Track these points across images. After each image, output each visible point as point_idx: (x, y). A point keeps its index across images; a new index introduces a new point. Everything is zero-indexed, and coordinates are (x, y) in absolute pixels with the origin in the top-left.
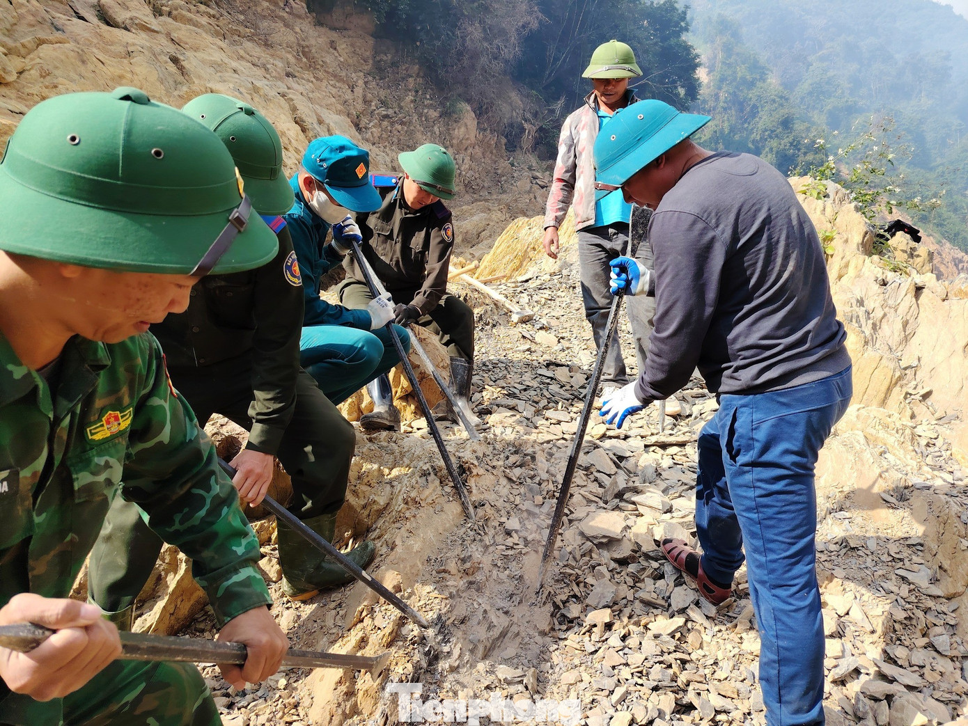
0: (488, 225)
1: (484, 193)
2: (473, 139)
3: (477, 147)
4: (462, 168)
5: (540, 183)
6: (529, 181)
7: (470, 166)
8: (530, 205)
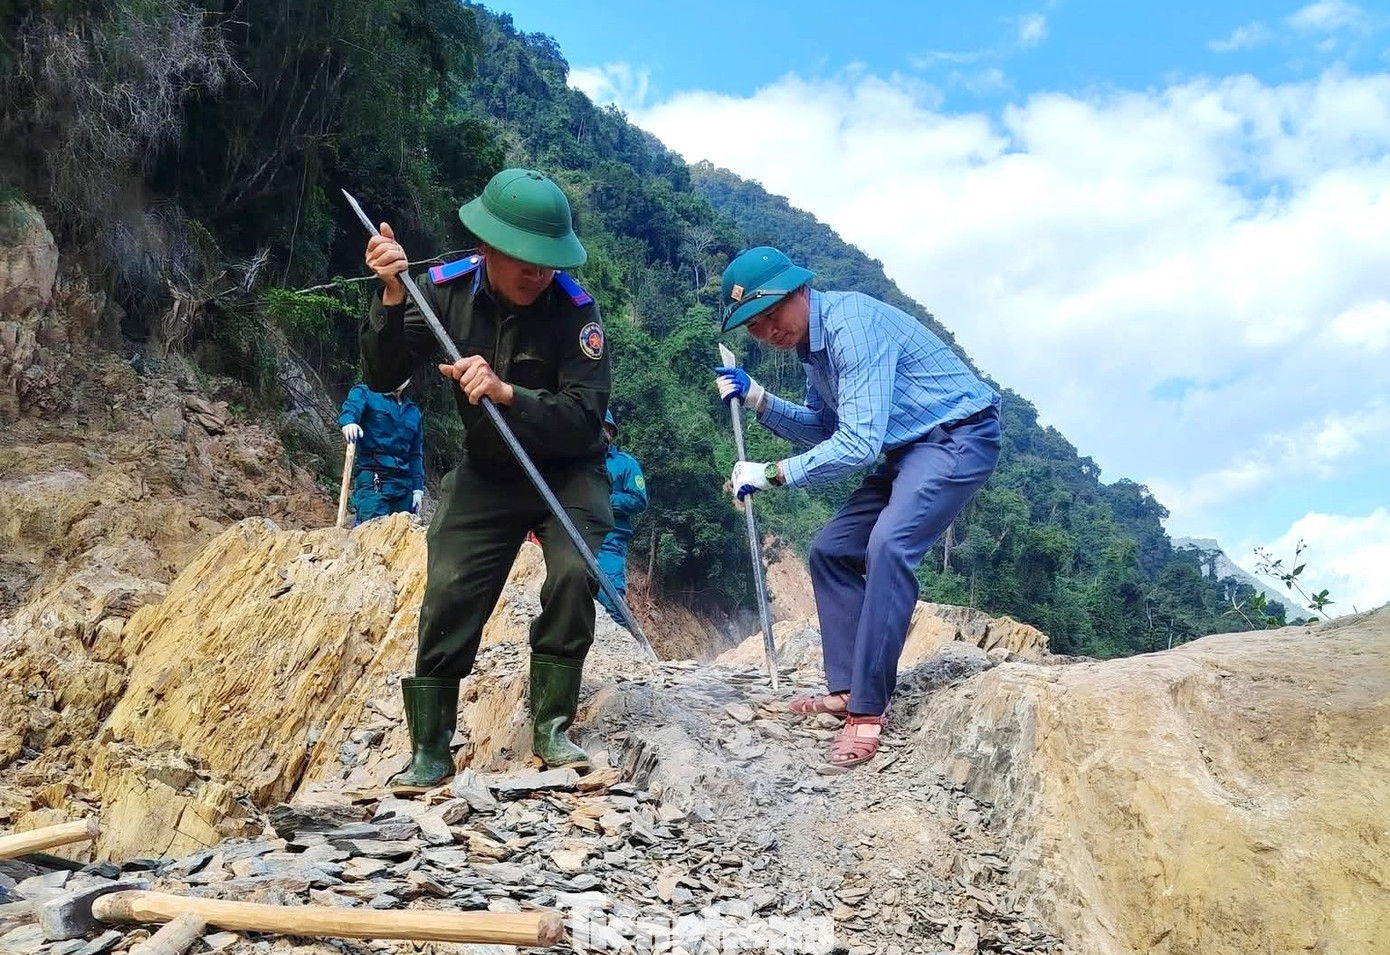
0: (98, 503)
1: (69, 423)
2: (46, 293)
3: (54, 313)
4: (16, 356)
5: (208, 423)
6: (179, 414)
7: (36, 352)
8: (189, 469)
